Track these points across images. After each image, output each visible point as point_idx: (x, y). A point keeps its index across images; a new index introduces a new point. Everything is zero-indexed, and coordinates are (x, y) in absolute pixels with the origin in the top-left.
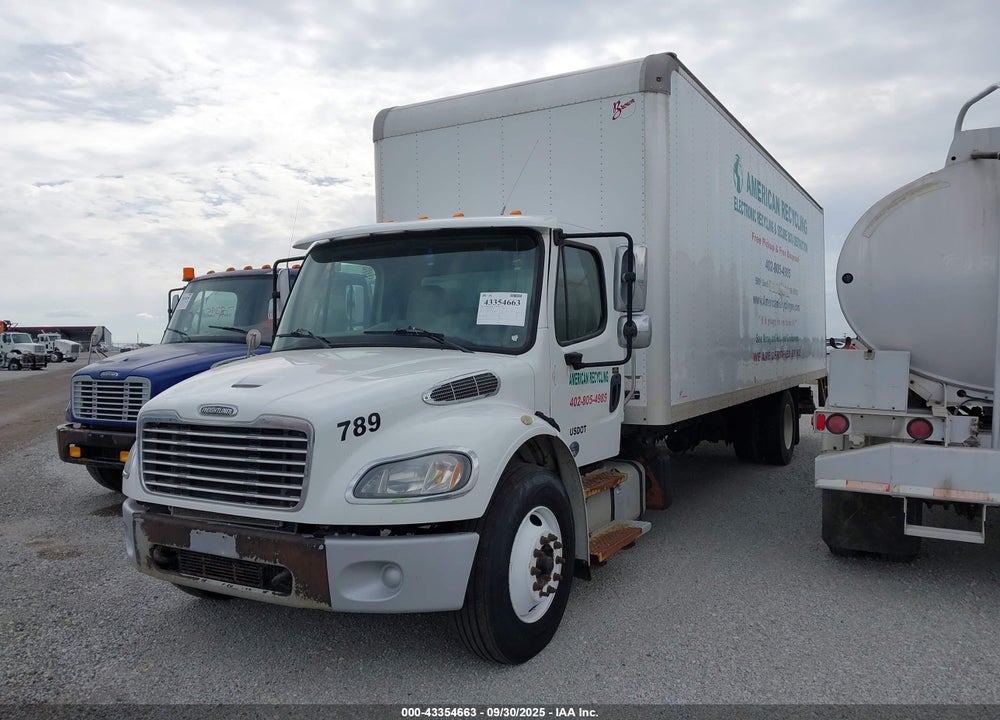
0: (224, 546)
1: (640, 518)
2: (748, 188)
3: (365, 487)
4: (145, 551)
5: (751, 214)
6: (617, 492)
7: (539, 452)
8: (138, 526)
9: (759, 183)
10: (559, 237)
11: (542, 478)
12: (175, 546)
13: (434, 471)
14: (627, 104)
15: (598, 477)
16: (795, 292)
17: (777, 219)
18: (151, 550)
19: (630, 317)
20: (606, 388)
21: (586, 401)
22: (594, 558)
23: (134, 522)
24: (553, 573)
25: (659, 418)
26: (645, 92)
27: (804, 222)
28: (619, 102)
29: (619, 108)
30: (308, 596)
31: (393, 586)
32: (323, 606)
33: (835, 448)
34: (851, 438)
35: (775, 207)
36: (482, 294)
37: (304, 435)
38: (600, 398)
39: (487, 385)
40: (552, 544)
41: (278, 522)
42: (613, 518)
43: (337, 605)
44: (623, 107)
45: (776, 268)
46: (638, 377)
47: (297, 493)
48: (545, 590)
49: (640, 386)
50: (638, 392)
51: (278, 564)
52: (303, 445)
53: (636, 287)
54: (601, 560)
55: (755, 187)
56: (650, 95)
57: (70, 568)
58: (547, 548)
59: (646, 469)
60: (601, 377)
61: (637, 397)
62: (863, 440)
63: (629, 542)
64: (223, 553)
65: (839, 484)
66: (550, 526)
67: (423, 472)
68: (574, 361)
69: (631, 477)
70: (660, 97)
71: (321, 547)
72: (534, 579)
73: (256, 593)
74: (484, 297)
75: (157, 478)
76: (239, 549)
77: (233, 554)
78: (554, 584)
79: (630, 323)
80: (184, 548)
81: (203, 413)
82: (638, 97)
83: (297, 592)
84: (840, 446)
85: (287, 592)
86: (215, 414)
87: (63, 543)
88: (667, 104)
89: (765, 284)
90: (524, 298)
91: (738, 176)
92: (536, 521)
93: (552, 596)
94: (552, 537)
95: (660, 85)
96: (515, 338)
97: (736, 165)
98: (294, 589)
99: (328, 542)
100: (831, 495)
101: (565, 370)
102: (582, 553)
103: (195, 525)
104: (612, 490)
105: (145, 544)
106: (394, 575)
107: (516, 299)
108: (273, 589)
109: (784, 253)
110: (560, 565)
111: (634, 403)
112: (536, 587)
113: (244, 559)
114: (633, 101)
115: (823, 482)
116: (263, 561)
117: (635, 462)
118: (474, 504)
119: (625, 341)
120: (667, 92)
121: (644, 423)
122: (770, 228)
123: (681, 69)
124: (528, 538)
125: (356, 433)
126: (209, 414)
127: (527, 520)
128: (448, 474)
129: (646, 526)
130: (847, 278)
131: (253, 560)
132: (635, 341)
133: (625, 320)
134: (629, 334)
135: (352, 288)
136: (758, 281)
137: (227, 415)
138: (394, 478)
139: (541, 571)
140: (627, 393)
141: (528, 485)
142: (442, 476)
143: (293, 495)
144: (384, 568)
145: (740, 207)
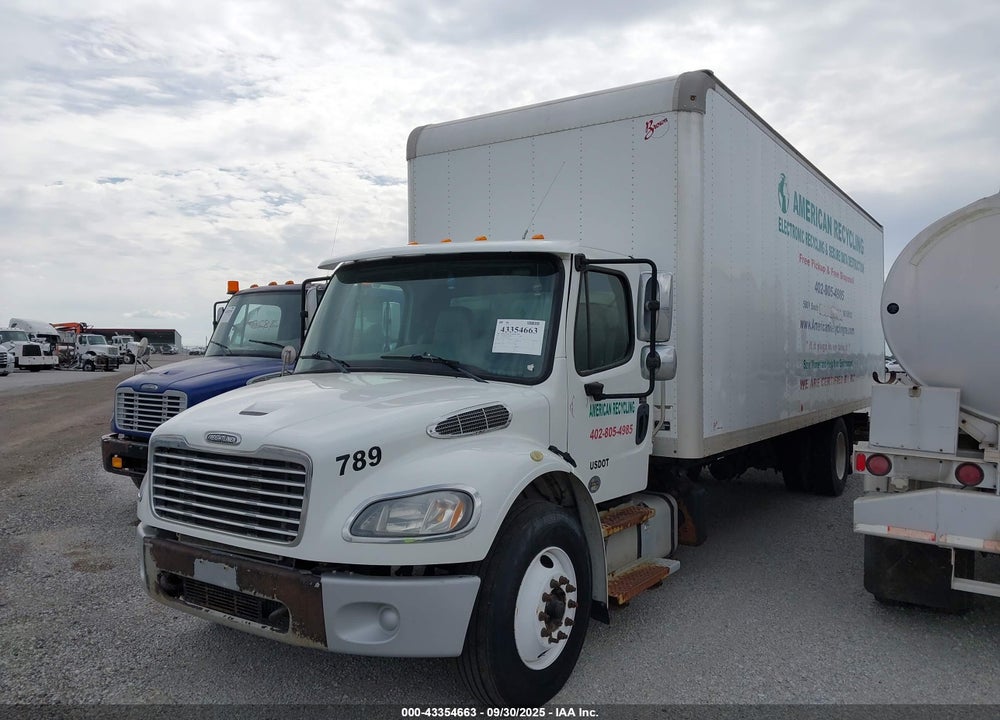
0: (224, 577)
1: (670, 556)
2: (796, 207)
3: (364, 524)
4: (154, 578)
5: (797, 234)
6: (644, 527)
7: (556, 486)
8: (148, 551)
9: (808, 202)
10: (581, 262)
11: (554, 517)
12: (180, 574)
13: (435, 509)
14: (661, 124)
15: (623, 513)
16: (848, 314)
17: (830, 240)
18: (159, 576)
19: (653, 347)
20: (632, 419)
21: (610, 432)
22: (613, 601)
23: (144, 546)
24: (565, 617)
25: (690, 451)
26: (678, 111)
27: (859, 242)
28: (651, 122)
29: (651, 127)
30: (304, 634)
31: (390, 629)
32: (319, 645)
33: (878, 489)
34: (893, 481)
35: (826, 226)
36: (499, 321)
37: (302, 468)
38: (625, 430)
39: (496, 418)
40: (564, 587)
41: (278, 556)
42: (639, 555)
43: (332, 646)
44: (655, 127)
45: (828, 291)
46: (669, 407)
47: (295, 527)
48: (555, 635)
49: (669, 416)
50: (669, 423)
51: (276, 599)
52: (301, 479)
53: (661, 316)
54: (621, 602)
55: (804, 207)
56: (684, 115)
57: (100, 582)
58: (559, 591)
59: (678, 503)
60: (627, 407)
61: (668, 428)
62: (906, 484)
63: (656, 581)
64: (225, 584)
65: (880, 530)
66: (563, 567)
67: (424, 509)
68: (594, 391)
69: (661, 511)
70: (694, 116)
71: (317, 585)
72: (543, 624)
73: (256, 626)
74: (501, 324)
75: (167, 503)
76: (239, 581)
77: (235, 587)
78: (567, 630)
79: (653, 354)
80: (189, 576)
81: (209, 440)
82: (671, 117)
83: (294, 630)
84: (883, 488)
85: (284, 629)
86: (220, 442)
87: (100, 555)
88: (701, 124)
89: (815, 308)
90: (542, 325)
91: (784, 197)
92: (547, 562)
93: (563, 643)
94: (564, 580)
95: (694, 104)
96: (530, 368)
97: (782, 185)
98: (291, 626)
99: (325, 580)
100: (874, 541)
101: (584, 402)
102: (601, 594)
103: (200, 553)
104: (639, 526)
105: (154, 571)
106: (391, 617)
107: (533, 327)
108: (273, 623)
109: (836, 274)
110: (573, 610)
111: (664, 434)
112: (544, 633)
113: (245, 592)
114: (666, 120)
115: (863, 528)
116: (261, 596)
117: (666, 495)
118: (475, 546)
119: (648, 372)
120: (702, 111)
121: (675, 456)
122: (820, 248)
123: (717, 86)
124: (536, 582)
125: (355, 468)
126: (214, 441)
127: (536, 561)
128: (449, 512)
129: (674, 565)
130: (893, 309)
131: (252, 593)
132: (658, 372)
133: (648, 351)
134: (652, 364)
135: (388, 305)
136: (806, 305)
137: (231, 443)
138: (395, 514)
139: (551, 615)
140: (656, 423)
141: (538, 525)
142: (443, 513)
143: (291, 531)
144: (382, 608)
145: (785, 227)
